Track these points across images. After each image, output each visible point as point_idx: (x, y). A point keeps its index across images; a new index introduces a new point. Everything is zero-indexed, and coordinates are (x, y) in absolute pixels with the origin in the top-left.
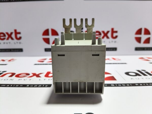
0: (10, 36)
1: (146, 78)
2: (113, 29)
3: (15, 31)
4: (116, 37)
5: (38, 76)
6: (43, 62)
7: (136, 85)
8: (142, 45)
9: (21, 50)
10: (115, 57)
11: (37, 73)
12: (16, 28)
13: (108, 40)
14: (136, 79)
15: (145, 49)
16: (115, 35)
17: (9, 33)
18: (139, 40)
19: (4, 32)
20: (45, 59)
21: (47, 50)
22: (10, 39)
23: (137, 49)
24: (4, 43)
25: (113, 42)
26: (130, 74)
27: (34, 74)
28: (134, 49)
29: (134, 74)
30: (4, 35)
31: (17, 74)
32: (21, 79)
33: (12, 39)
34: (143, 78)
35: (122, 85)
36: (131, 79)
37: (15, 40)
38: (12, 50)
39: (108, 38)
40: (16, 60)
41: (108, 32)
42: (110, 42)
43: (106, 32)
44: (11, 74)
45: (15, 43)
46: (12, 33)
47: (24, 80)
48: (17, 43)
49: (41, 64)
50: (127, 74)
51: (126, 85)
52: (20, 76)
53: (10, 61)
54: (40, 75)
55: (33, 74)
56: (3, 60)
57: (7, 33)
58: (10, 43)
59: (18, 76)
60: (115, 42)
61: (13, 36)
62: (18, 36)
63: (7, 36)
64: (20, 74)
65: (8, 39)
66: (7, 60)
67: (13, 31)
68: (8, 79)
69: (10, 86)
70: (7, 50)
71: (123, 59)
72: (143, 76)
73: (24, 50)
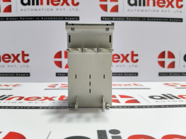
0: (16, 58)
1: (173, 101)
2: (132, 52)
3: (23, 52)
4: (137, 61)
5: (51, 99)
6: (54, 87)
7: (162, 106)
8: (166, 70)
9: (28, 75)
10: (136, 83)
11: (50, 97)
12: (23, 50)
13: (128, 63)
14: (161, 101)
15: (170, 74)
16: (135, 58)
17: (16, 55)
18: (162, 64)
19: (10, 54)
20: (57, 85)
21: (59, 74)
22: (16, 61)
23: (161, 74)
24: (8, 66)
25: (134, 66)
26: (155, 97)
27: (46, 98)
28: (157, 74)
29: (159, 98)
30: (10, 57)
31: (26, 97)
32: (32, 102)
33: (19, 61)
34: (169, 101)
35: (146, 107)
36: (156, 102)
37: (22, 63)
38: (17, 75)
39: (127, 61)
40: (21, 85)
41: (128, 55)
42: (130, 67)
43: (125, 55)
44: (19, 98)
45: (21, 67)
46: (18, 55)
47: (36, 103)
48: (24, 66)
49: (52, 89)
50: (152, 97)
51: (151, 107)
52: (30, 99)
53: (15, 86)
54: (53, 99)
55: (44, 97)
56: (7, 86)
57: (13, 55)
58: (15, 66)
59: (27, 99)
60: (136, 66)
61: (20, 58)
62: (26, 58)
63: (12, 58)
64: (30, 98)
65: (13, 61)
66: (11, 85)
67: (21, 53)
68: (16, 102)
69: (20, 108)
70: (11, 75)
71: (146, 84)
72: (169, 99)
73: (31, 75)
